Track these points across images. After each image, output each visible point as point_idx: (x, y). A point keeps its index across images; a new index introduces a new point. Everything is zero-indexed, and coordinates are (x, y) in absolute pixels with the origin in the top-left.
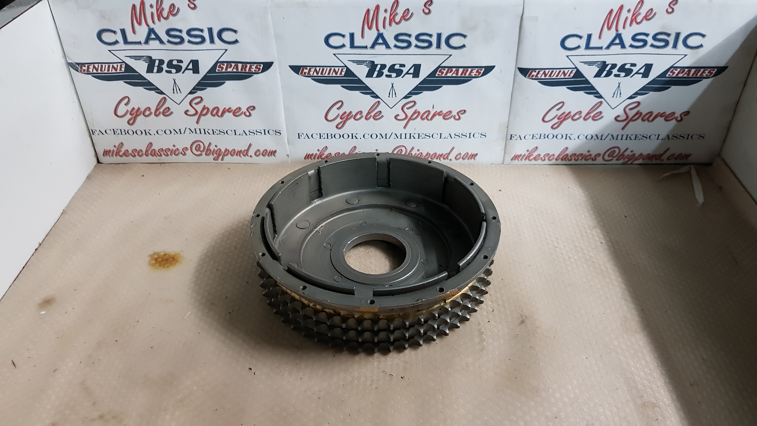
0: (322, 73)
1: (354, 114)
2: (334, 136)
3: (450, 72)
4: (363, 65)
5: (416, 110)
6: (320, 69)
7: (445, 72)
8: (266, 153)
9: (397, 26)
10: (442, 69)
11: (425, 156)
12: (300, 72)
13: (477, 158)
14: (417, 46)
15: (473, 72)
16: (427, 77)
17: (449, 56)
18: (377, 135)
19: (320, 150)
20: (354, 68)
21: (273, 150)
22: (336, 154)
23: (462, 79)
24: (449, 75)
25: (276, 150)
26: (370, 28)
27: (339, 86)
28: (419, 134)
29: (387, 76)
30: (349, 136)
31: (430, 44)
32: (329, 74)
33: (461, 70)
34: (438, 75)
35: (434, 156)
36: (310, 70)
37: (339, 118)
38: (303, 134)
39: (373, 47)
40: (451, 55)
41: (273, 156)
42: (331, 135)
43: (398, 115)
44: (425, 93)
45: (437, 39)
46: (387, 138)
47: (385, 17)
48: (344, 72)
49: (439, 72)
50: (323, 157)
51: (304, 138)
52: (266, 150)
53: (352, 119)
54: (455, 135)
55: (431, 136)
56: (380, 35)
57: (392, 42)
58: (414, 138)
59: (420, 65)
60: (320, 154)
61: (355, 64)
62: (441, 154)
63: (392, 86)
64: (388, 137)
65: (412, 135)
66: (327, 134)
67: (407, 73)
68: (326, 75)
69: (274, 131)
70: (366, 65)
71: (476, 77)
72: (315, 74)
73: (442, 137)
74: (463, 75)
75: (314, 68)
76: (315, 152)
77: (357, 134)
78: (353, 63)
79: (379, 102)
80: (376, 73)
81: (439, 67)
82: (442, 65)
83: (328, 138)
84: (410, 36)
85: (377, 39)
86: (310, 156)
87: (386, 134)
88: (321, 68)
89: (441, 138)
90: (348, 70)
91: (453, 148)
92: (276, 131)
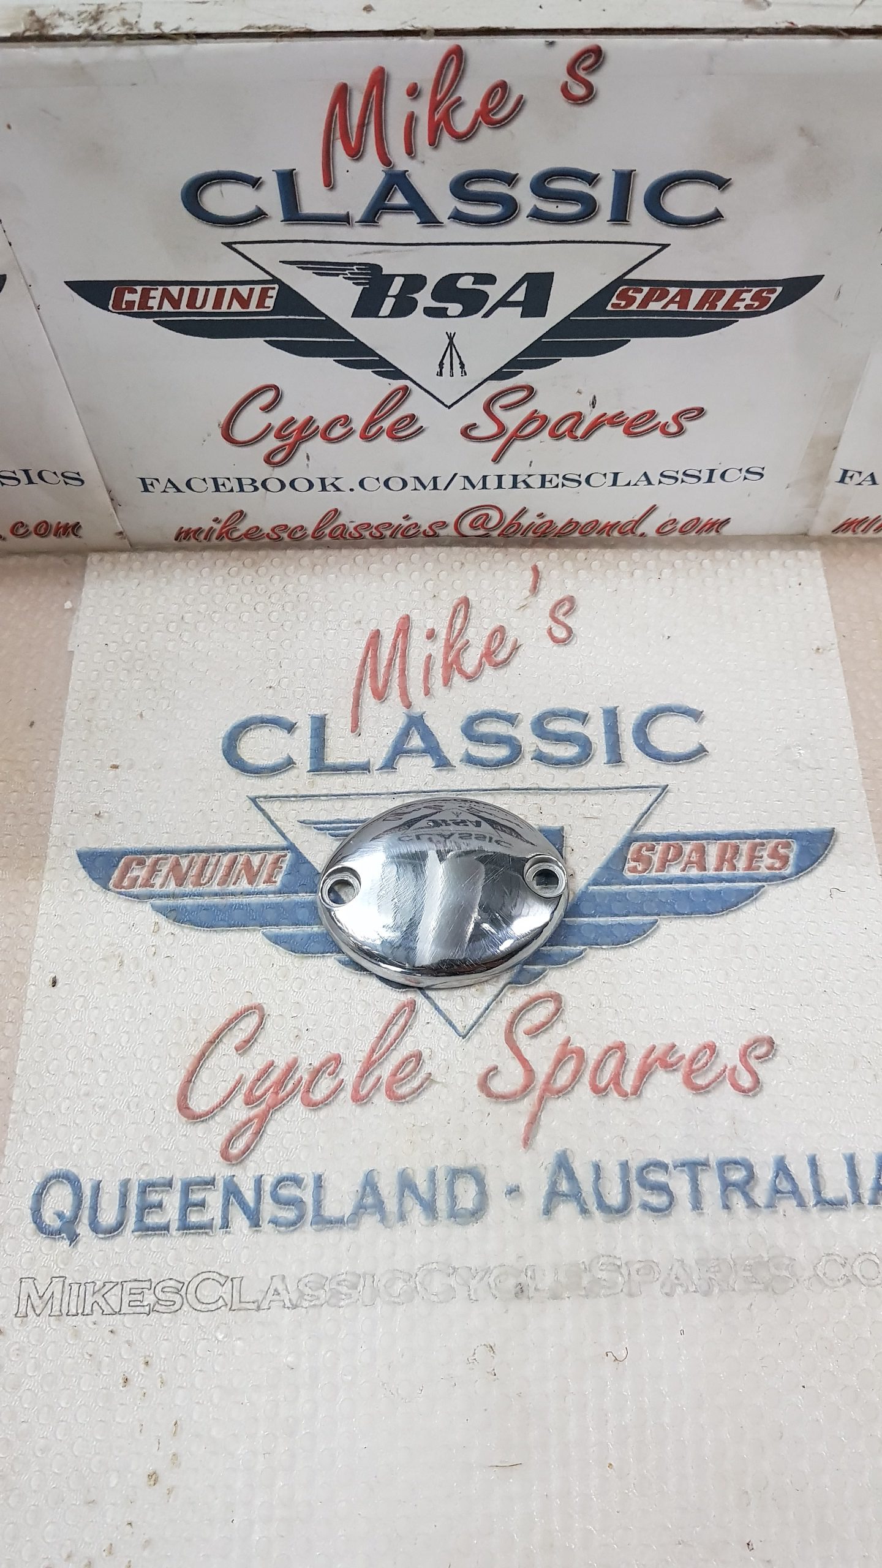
0: (191, 303)
1: (322, 423)
2: (264, 484)
3: (658, 300)
4: (341, 276)
5: (536, 411)
6: (181, 291)
7: (640, 297)
8: (46, 530)
9: (460, 146)
10: (630, 289)
11: (561, 530)
12: (111, 302)
13: (726, 530)
14: (537, 215)
15: (744, 300)
16: (573, 314)
17: (659, 247)
18: (403, 480)
19: (224, 517)
20: (307, 286)
21: (68, 524)
22: (275, 527)
23: (700, 318)
24: (654, 306)
25: (78, 523)
26: (356, 154)
27: (259, 342)
28: (543, 476)
29: (429, 312)
30: (311, 485)
31: (590, 209)
32: (218, 303)
33: (697, 294)
34: (613, 305)
35: (592, 528)
36: (145, 297)
37: (272, 435)
38: (157, 480)
39: (371, 218)
40: (664, 246)
41: (73, 536)
42: (250, 482)
43: (475, 424)
44: (567, 363)
45: (614, 192)
46: (438, 488)
47: (412, 114)
48: (272, 297)
49: (618, 298)
50: (236, 535)
51: (164, 491)
52: (45, 522)
53: (318, 440)
54: (662, 475)
55: (583, 480)
56: (396, 181)
57: (442, 203)
58: (528, 486)
59: (553, 273)
60: (224, 530)
61: (312, 271)
62: (613, 521)
63: (451, 344)
64: (441, 484)
65: (519, 479)
66: (240, 480)
67: (503, 302)
68: (208, 308)
69: (59, 475)
70: (349, 275)
71: (751, 313)
72: (167, 307)
73: (618, 484)
74: (704, 310)
75: (160, 288)
76: (206, 524)
77: (337, 479)
78: (303, 268)
79: (406, 389)
80: (388, 304)
81: (620, 281)
82: (627, 277)
83: (242, 490)
84: (511, 180)
85: (385, 192)
86: (192, 534)
87: (435, 479)
88: (187, 289)
89: (614, 483)
90: (286, 293)
91: (653, 509)
92: (66, 474)
